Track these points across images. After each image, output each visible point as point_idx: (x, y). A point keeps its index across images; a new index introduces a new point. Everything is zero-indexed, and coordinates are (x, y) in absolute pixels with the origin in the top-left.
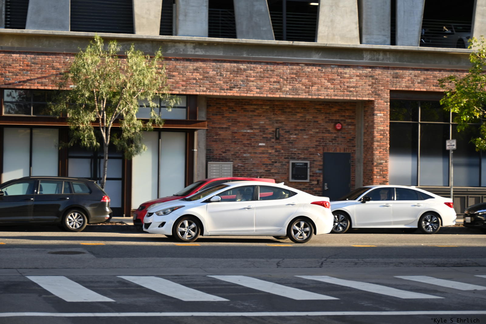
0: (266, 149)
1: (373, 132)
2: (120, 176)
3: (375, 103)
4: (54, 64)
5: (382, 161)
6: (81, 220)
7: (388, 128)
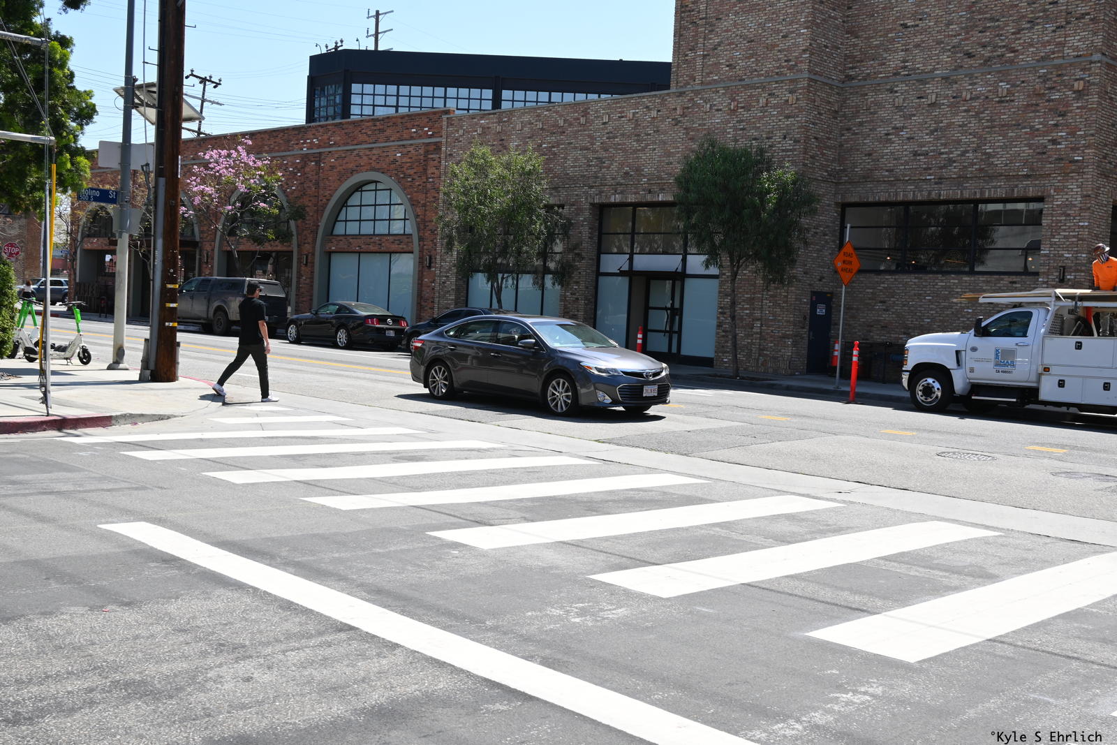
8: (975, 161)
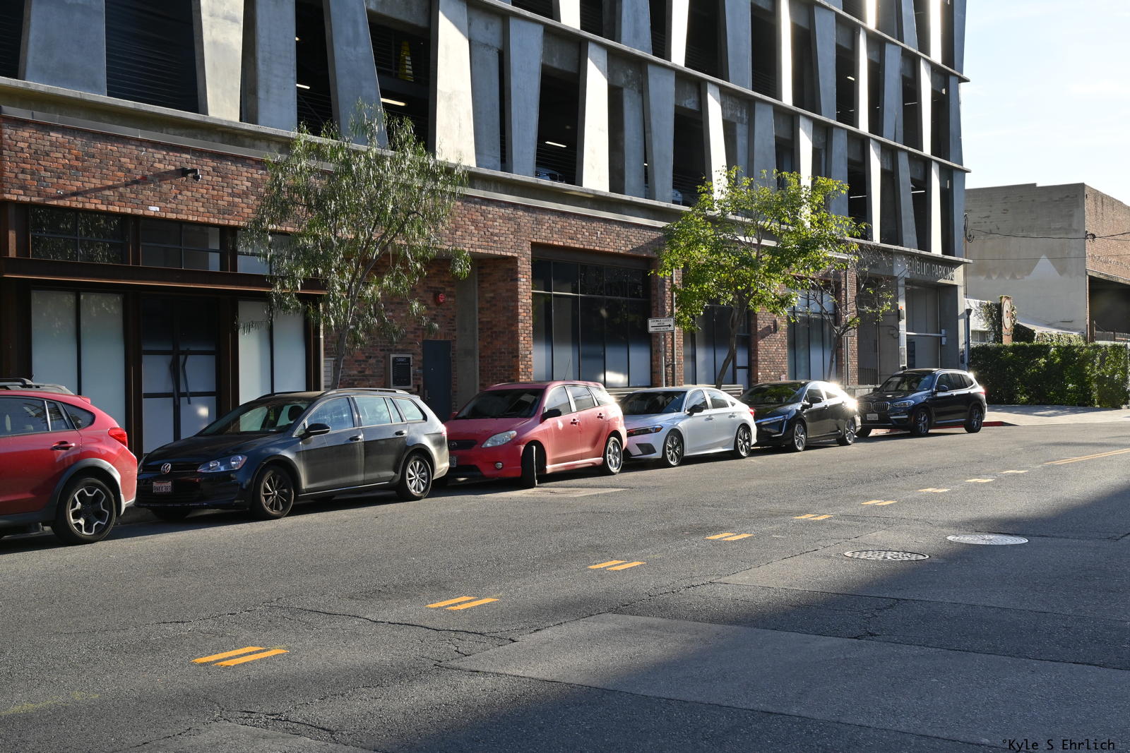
1: (516, 307)
2: (214, 390)
3: (518, 264)
4: (123, 160)
5: (528, 352)
6: (424, 474)
7: (530, 301)
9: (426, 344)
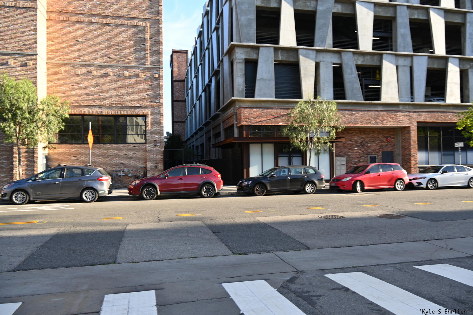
0: (358, 151)
1: (410, 141)
3: (411, 128)
4: (272, 113)
5: (415, 154)
6: (313, 188)
7: (417, 139)
8: (116, 99)
9: (383, 153)
